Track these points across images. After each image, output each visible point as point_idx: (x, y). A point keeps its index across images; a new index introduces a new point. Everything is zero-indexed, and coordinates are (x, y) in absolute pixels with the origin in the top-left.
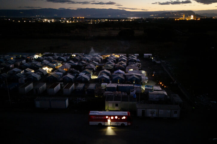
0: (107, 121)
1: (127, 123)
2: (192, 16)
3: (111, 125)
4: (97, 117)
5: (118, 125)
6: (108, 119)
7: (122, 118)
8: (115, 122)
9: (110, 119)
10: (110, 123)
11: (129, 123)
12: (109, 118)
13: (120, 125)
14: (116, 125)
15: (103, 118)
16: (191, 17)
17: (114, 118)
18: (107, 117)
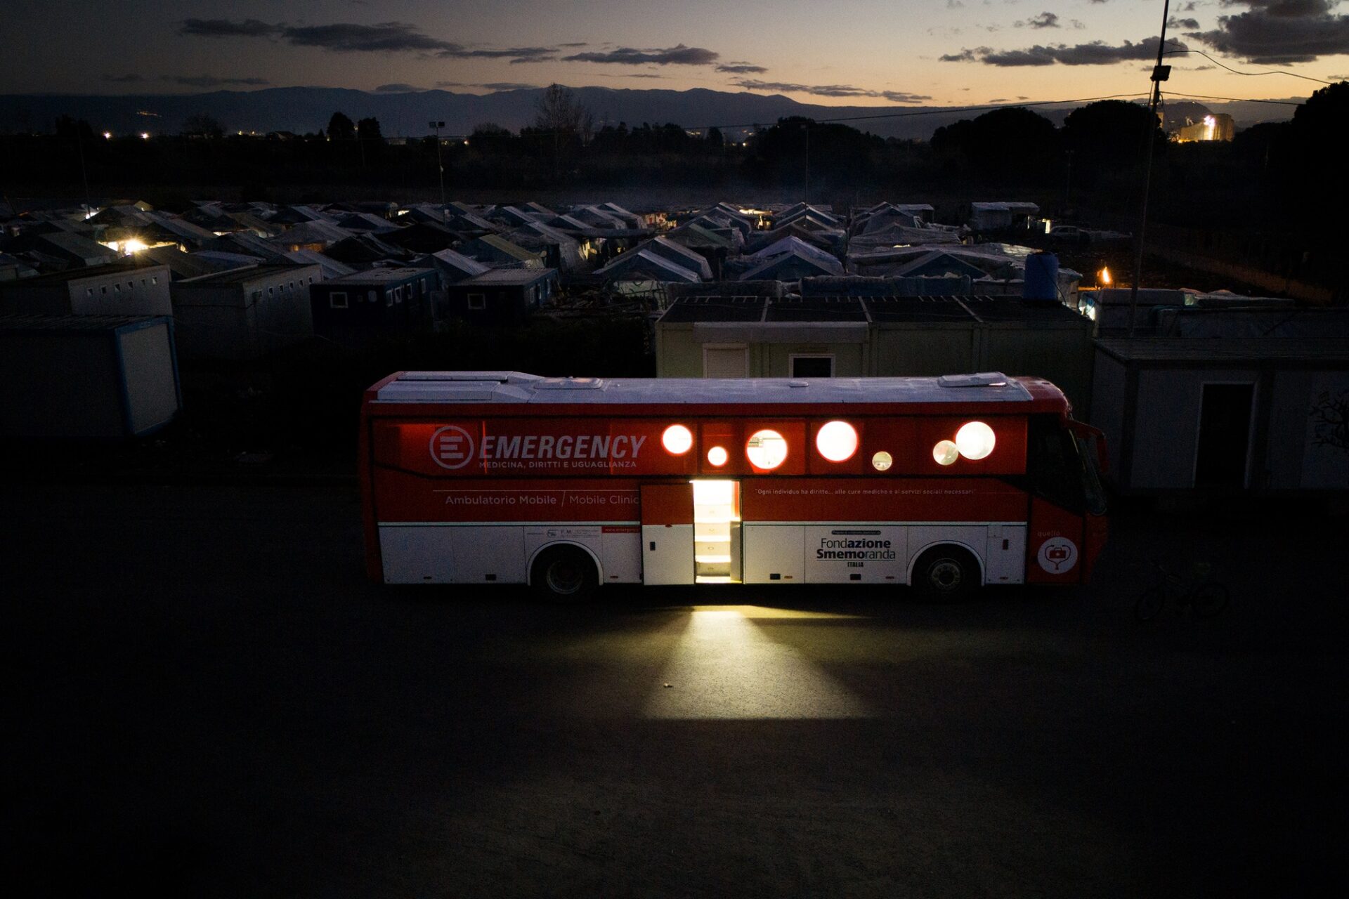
0: (683, 512)
1: (1016, 531)
2: (1210, 122)
3: (757, 575)
4: (512, 447)
5: (873, 573)
6: (696, 464)
7: (942, 454)
8: (819, 532)
9: (738, 469)
10: (739, 535)
11: (1058, 542)
12: (718, 456)
13: (905, 577)
14: (835, 573)
15: (605, 447)
16: (1203, 128)
17: (803, 448)
18: (677, 439)
